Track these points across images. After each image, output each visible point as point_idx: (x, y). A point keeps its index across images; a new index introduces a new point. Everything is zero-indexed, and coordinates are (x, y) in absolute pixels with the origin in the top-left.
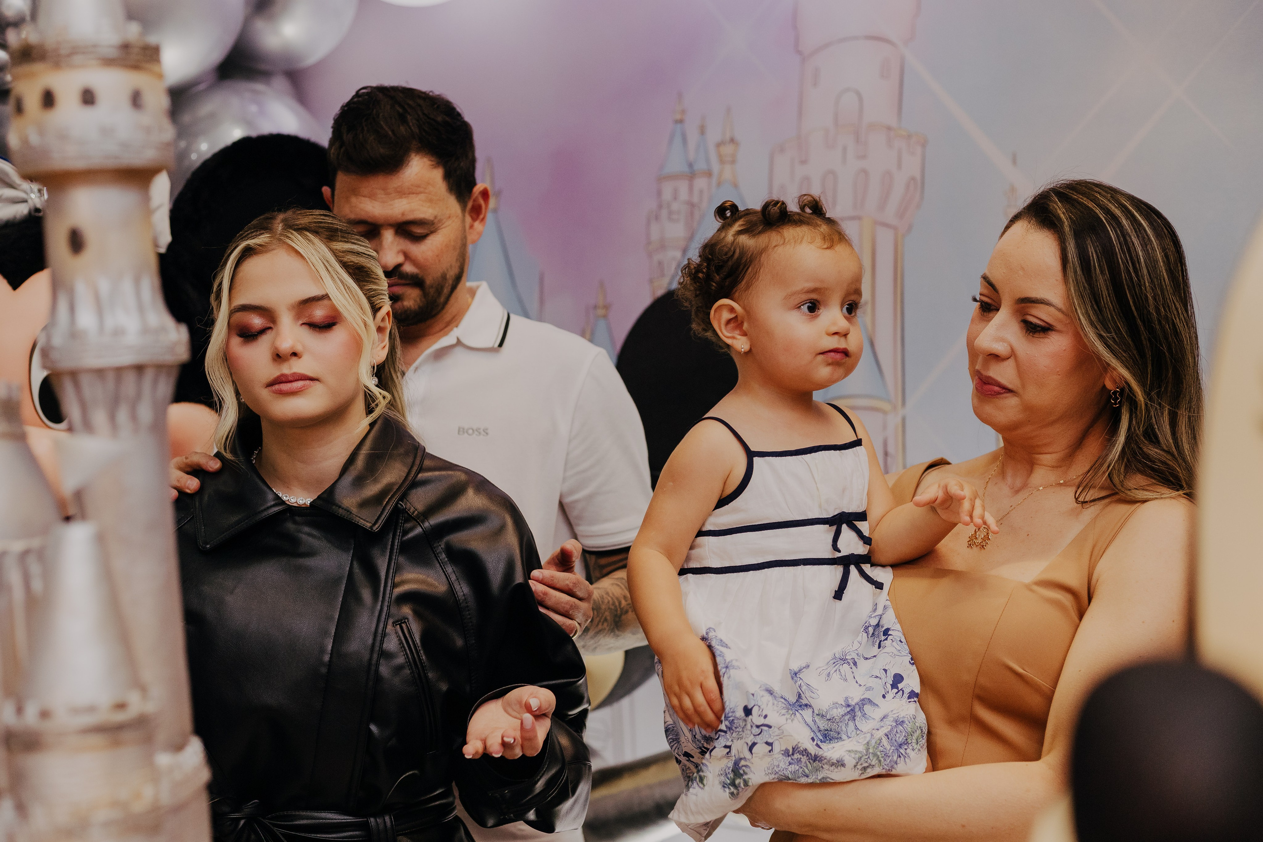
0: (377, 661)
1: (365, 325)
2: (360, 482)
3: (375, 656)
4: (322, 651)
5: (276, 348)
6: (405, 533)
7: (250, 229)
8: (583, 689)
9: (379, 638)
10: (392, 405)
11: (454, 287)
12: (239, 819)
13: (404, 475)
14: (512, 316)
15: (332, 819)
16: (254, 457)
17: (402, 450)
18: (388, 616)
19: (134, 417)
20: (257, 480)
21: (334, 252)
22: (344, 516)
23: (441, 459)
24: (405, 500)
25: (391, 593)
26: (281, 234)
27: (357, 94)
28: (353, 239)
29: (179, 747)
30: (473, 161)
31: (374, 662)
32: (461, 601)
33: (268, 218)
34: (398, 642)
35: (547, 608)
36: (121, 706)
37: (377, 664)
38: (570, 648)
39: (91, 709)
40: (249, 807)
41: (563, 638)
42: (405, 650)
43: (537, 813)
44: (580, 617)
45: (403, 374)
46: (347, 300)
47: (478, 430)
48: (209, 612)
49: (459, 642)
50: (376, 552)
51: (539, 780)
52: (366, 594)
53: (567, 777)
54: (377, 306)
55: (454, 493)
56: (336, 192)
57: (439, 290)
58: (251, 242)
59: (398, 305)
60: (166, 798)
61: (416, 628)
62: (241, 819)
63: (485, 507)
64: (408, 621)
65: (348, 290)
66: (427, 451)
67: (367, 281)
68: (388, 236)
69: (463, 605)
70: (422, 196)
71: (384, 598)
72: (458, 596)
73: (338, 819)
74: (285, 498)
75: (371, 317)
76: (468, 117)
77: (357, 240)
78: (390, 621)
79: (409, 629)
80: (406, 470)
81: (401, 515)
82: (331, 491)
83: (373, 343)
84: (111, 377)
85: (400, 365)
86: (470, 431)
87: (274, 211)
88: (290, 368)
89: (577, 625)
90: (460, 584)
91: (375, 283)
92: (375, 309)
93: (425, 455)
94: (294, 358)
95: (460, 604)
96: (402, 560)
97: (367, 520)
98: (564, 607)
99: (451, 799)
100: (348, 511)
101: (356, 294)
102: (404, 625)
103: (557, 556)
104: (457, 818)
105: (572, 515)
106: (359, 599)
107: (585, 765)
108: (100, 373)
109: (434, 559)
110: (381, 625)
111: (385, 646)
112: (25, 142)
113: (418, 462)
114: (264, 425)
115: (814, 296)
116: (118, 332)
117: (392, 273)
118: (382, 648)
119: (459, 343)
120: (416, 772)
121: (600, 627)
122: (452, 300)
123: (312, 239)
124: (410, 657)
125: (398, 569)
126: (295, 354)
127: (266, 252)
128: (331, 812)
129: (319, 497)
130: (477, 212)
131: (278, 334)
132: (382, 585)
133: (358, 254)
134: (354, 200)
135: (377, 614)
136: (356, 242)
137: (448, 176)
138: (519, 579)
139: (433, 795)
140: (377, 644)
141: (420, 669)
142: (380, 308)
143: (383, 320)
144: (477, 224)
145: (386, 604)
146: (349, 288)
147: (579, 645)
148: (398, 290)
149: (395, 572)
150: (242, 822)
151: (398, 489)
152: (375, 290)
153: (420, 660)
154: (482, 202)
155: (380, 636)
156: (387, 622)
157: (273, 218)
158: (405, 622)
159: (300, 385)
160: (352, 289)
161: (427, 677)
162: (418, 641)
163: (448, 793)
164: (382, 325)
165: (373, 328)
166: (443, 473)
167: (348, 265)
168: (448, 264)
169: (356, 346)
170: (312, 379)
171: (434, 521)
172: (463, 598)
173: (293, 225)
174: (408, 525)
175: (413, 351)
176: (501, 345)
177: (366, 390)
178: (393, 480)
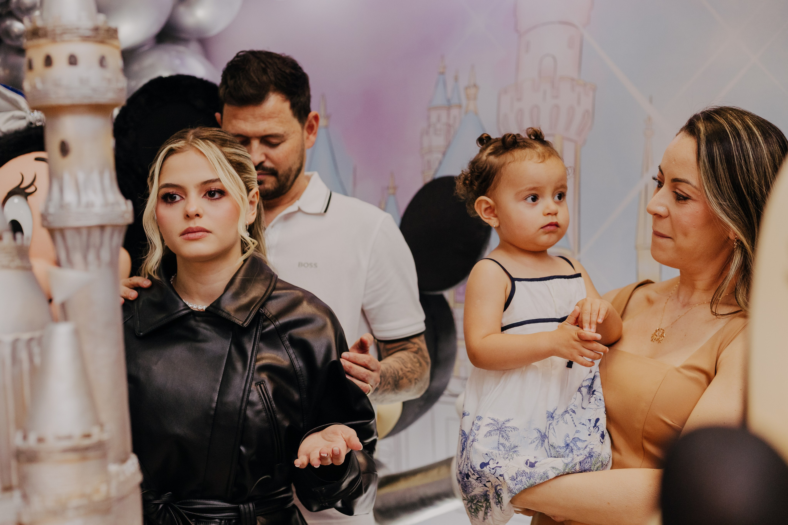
0: (245, 407)
1: (242, 198)
2: (236, 296)
3: (244, 404)
4: (211, 400)
5: (187, 211)
6: (264, 328)
7: (173, 138)
8: (373, 427)
9: (246, 393)
10: (258, 248)
11: (296, 176)
12: (159, 504)
13: (264, 292)
14: (333, 194)
15: (217, 505)
16: (172, 280)
17: (263, 277)
18: (252, 379)
19: (98, 257)
20: (173, 294)
21: (224, 154)
22: (226, 317)
23: (287, 283)
24: (264, 307)
25: (254, 366)
26: (192, 142)
27: (237, 56)
28: (237, 146)
29: (123, 461)
30: (309, 98)
31: (243, 408)
32: (298, 371)
33: (184, 132)
34: (258, 396)
35: (352, 376)
36: (88, 436)
37: (245, 409)
38: (365, 401)
39: (69, 437)
40: (166, 497)
41: (361, 395)
42: (263, 401)
43: (343, 503)
44: (372, 382)
45: (265, 229)
46: (231, 183)
47: (311, 264)
48: (142, 376)
49: (297, 396)
50: (245, 340)
51: (343, 482)
52: (239, 366)
53: (362, 481)
54: (250, 188)
55: (295, 304)
56: (224, 117)
57: (287, 177)
58: (173, 146)
59: (262, 186)
60: (114, 493)
61: (269, 387)
62: (160, 504)
63: (314, 313)
64: (265, 383)
65: (232, 177)
66: (279, 277)
67: (244, 172)
68: (255, 144)
69: (300, 373)
70: (276, 119)
71: (250, 368)
72: (296, 367)
73: (221, 505)
74: (190, 306)
75: (246, 194)
76: (306, 70)
77: (239, 147)
78: (254, 383)
79: (265, 386)
80: (265, 289)
81: (261, 317)
82: (218, 301)
83: (247, 210)
84: (84, 232)
85: (263, 224)
86: (306, 265)
87: (188, 128)
88: (195, 224)
89: (370, 387)
90: (297, 361)
91: (249, 174)
92: (249, 190)
93: (277, 280)
94: (197, 218)
95: (297, 373)
96: (261, 345)
97: (240, 319)
98: (362, 376)
99: (290, 494)
100: (228, 314)
101: (237, 179)
102: (262, 385)
103: (358, 344)
104: (294, 506)
105: (370, 317)
106: (234, 369)
107: (374, 474)
108: (78, 229)
109: (282, 344)
110: (248, 385)
111: (250, 398)
112: (34, 87)
113: (272, 284)
114: (179, 260)
115: (534, 192)
116: (89, 205)
117: (259, 167)
118: (248, 399)
119: (299, 210)
120: (269, 476)
121: (386, 387)
122: (296, 183)
123: (211, 145)
124: (266, 405)
125: (259, 350)
126: (198, 215)
127: (182, 152)
128: (216, 501)
129: (211, 305)
130: (311, 128)
131: (188, 203)
132: (249, 360)
133: (239, 155)
134: (234, 122)
135: (245, 378)
136: (238, 148)
137: (293, 106)
138: (334, 357)
139: (279, 490)
140: (246, 397)
141: (272, 413)
142: (252, 189)
143: (253, 197)
144: (312, 137)
145: (251, 372)
146: (232, 176)
147: (371, 399)
148: (262, 178)
149: (257, 353)
150: (161, 506)
151: (260, 301)
152: (249, 178)
153: (272, 407)
154: (314, 122)
155: (247, 392)
156: (252, 383)
157: (187, 132)
158: (263, 383)
159: (200, 235)
160: (235, 177)
161: (276, 418)
162: (271, 395)
163: (289, 490)
164: (253, 200)
165: (247, 201)
166: (288, 291)
167: (233, 162)
168: (292, 162)
169: (236, 212)
170: (208, 232)
171: (282, 321)
172: (299, 369)
173: (200, 136)
174: (266, 323)
175: (271, 215)
176: (325, 211)
177: (242, 239)
178: (257, 295)
